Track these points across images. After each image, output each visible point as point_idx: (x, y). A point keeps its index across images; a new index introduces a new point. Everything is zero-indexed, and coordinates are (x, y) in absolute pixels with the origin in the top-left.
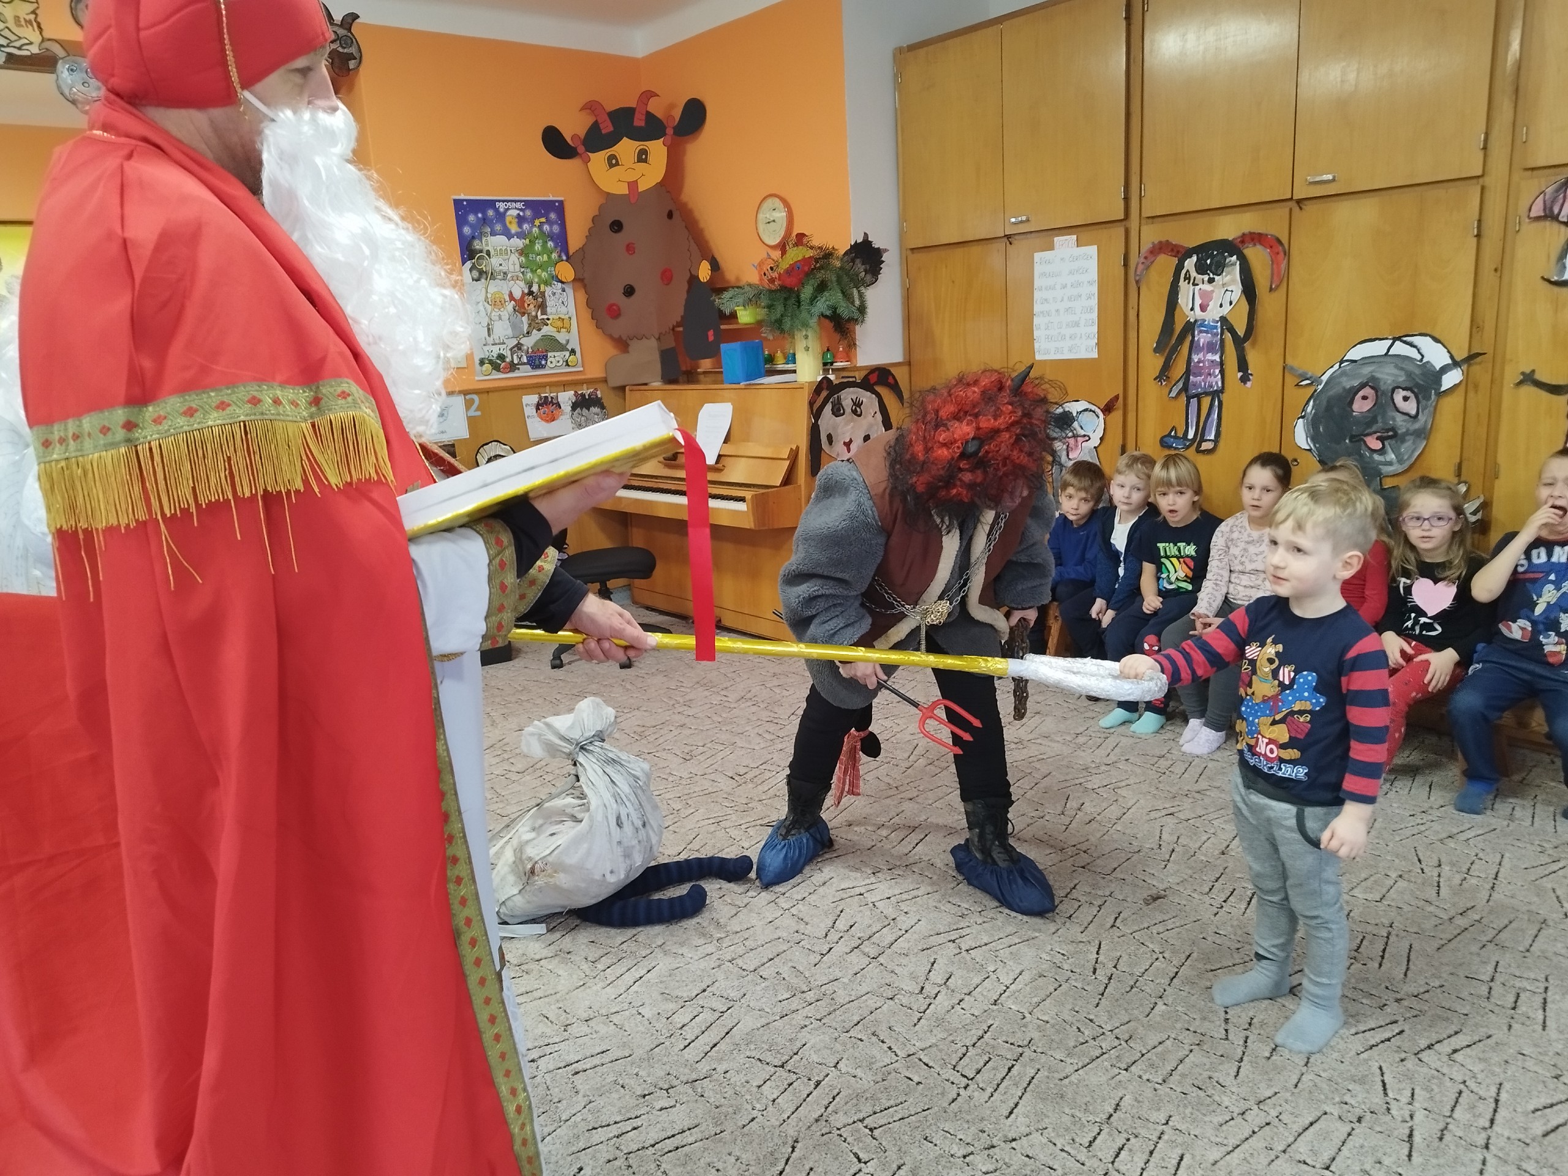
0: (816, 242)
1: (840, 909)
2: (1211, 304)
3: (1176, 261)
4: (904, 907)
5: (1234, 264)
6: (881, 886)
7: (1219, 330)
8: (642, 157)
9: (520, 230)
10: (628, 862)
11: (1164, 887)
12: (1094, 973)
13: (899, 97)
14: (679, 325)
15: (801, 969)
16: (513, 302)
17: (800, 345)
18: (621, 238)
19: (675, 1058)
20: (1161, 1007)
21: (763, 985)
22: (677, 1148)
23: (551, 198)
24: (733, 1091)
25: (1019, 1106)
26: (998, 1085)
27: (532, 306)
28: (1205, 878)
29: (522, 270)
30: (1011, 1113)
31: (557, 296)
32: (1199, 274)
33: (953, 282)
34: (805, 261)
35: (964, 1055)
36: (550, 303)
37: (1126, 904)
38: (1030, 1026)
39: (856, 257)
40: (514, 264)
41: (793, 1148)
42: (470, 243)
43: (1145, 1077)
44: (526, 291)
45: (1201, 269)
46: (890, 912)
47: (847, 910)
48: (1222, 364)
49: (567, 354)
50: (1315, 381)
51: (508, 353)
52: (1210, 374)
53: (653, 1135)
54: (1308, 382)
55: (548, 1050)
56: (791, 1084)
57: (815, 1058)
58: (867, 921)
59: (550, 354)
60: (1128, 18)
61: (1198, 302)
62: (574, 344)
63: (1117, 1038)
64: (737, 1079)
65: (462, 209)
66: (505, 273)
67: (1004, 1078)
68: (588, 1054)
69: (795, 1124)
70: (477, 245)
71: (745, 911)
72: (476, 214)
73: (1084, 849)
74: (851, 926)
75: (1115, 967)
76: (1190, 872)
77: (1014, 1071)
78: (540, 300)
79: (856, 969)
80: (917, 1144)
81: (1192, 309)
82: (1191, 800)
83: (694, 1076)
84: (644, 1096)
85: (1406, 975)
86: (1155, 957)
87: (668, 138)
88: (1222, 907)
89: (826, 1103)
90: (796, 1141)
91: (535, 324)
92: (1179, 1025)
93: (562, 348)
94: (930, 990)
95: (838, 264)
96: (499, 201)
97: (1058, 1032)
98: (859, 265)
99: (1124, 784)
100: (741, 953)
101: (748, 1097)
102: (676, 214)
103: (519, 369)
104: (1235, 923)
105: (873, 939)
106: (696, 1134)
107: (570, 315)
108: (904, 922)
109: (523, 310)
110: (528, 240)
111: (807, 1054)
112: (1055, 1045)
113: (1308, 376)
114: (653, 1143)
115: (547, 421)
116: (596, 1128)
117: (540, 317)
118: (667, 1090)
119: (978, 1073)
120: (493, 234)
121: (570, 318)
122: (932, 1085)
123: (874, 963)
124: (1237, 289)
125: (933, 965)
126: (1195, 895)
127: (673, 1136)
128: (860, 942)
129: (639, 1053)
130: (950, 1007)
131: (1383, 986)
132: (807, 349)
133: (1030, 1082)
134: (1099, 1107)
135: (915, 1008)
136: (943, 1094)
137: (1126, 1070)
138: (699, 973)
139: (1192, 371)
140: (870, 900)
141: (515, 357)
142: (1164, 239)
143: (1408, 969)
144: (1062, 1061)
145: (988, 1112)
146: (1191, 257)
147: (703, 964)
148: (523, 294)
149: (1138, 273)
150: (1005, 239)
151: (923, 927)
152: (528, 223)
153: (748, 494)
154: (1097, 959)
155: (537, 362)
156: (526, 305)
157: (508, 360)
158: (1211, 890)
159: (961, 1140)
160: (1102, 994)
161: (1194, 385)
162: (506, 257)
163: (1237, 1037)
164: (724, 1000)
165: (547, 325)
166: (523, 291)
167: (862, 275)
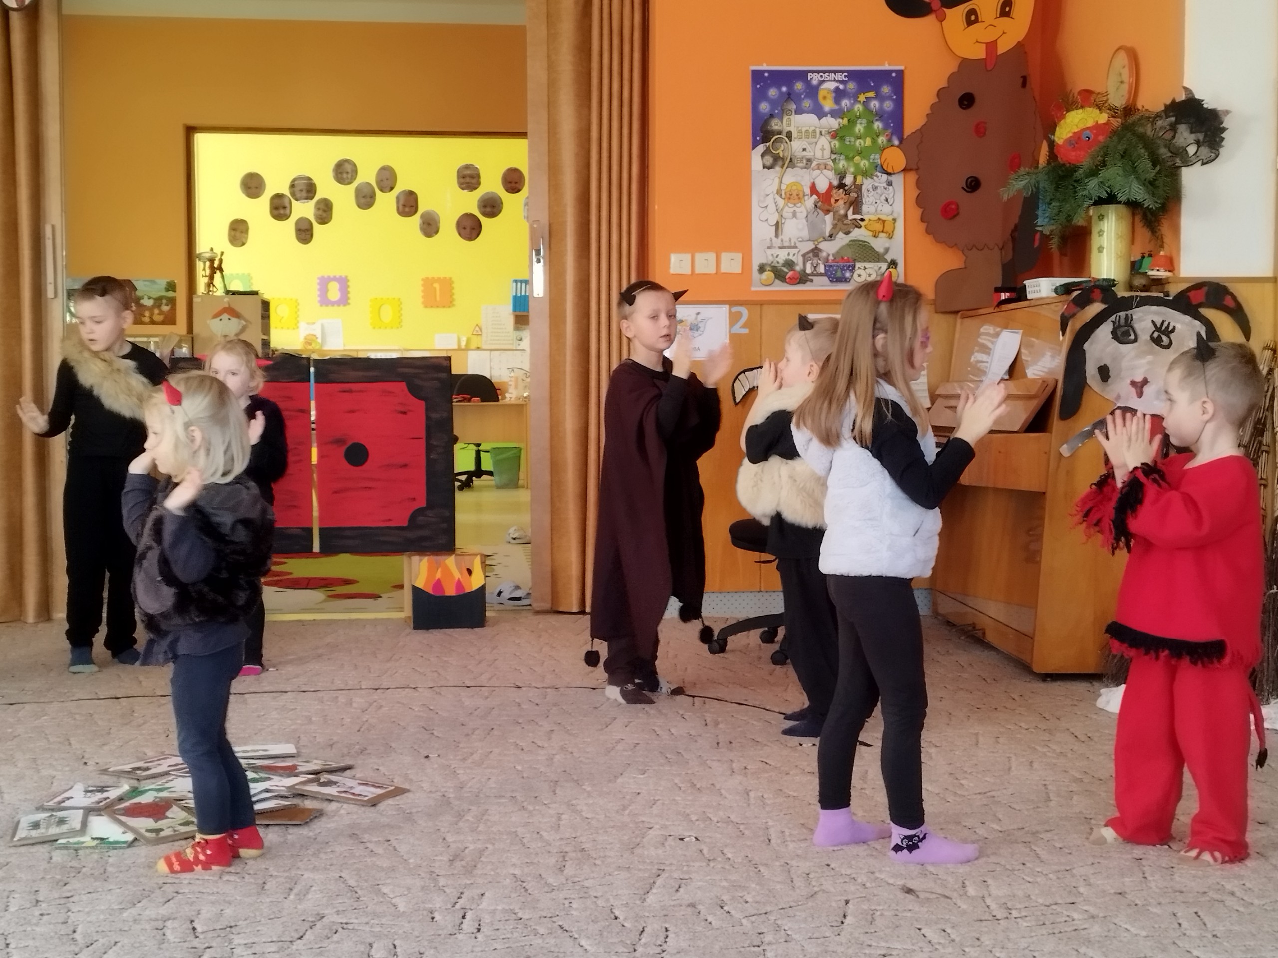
9: (836, 107)
16: (815, 197)
18: (971, 116)
23: (887, 67)
27: (841, 202)
29: (834, 156)
31: (879, 191)
36: (869, 199)
40: (823, 149)
42: (766, 122)
44: (836, 183)
49: (884, 266)
51: (799, 260)
59: (858, 265)
62: (896, 254)
65: (762, 81)
66: (809, 161)
70: (775, 125)
72: (779, 88)
78: (853, 195)
91: (842, 225)
93: (875, 257)
96: (813, 72)
103: (812, 281)
107: (895, 215)
109: (827, 207)
110: (845, 121)
117: (851, 216)
120: (799, 111)
121: (894, 220)
141: (808, 265)
148: (831, 187)
152: (849, 98)
155: (838, 274)
156: (833, 201)
157: (798, 268)
162: (815, 140)
165: (860, 227)
166: (830, 183)
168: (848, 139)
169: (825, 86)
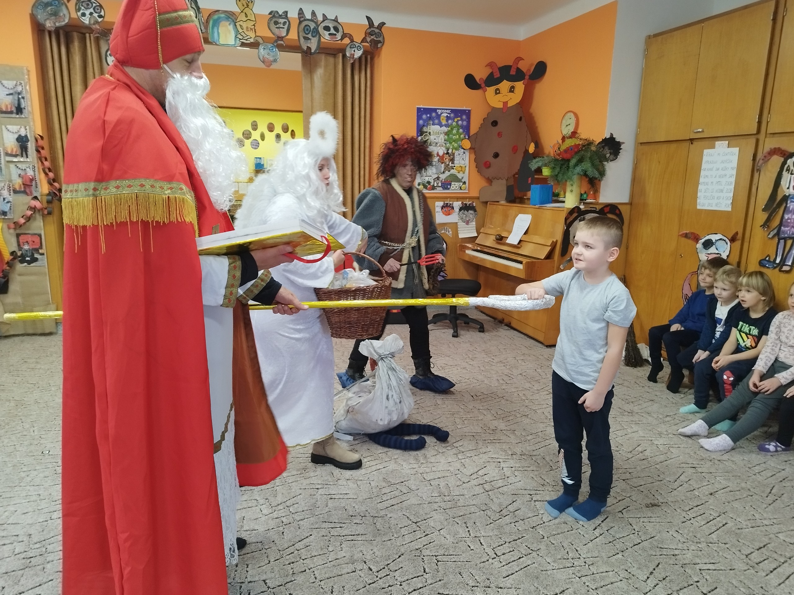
0: (583, 136)
1: (485, 465)
3: (782, 159)
4: (516, 473)
6: (511, 461)
8: (512, 89)
9: (447, 123)
10: (389, 417)
11: (663, 501)
12: (594, 530)
13: (645, 61)
14: (516, 174)
15: (450, 486)
16: (438, 157)
17: (568, 189)
18: (496, 130)
19: (373, 505)
20: (619, 556)
21: (429, 487)
22: (352, 540)
23: (465, 108)
24: (389, 526)
25: (514, 575)
26: (509, 563)
27: (447, 160)
28: (690, 503)
29: (445, 142)
30: (508, 576)
31: (460, 155)
33: (659, 162)
34: (576, 146)
35: (502, 545)
36: (457, 158)
37: (635, 503)
38: (543, 543)
39: (605, 146)
40: (441, 139)
41: (400, 556)
42: (422, 128)
43: (587, 584)
44: (446, 152)
46: (508, 473)
47: (488, 467)
49: (461, 184)
51: (432, 181)
53: (345, 532)
55: (326, 486)
56: (414, 531)
57: (432, 524)
58: (495, 474)
59: (452, 183)
60: (774, 20)
61: (792, 184)
62: (466, 179)
63: (585, 562)
64: (393, 522)
65: (420, 112)
66: (436, 143)
67: (515, 561)
68: (340, 493)
69: (406, 547)
70: (425, 129)
71: (441, 454)
72: (427, 115)
73: (630, 471)
74: (485, 475)
75: (607, 531)
76: (684, 498)
77: (521, 560)
78: (452, 157)
79: (476, 494)
80: (454, 574)
81: (788, 188)
82: (711, 463)
83: (376, 515)
84: (352, 516)
85: (780, 585)
86: (633, 532)
87: (526, 81)
88: (690, 519)
89: (425, 544)
90: (402, 555)
91: (447, 168)
92: (622, 567)
93: (458, 180)
94: (504, 512)
95: (593, 148)
96: (439, 109)
97: (556, 550)
98: (607, 150)
99: (677, 446)
100: (428, 471)
101: (393, 530)
102: (523, 119)
103: (436, 189)
104: (692, 529)
105: (492, 483)
106: (363, 538)
107: (466, 165)
108: (512, 480)
109: (443, 161)
110: (450, 128)
111: (430, 521)
112: (550, 555)
114: (344, 535)
115: (446, 215)
116: (326, 522)
117: (451, 165)
118: (362, 517)
119: (504, 554)
120: (433, 124)
121: (466, 167)
122: (478, 552)
123: (486, 493)
125: (513, 502)
126: (678, 510)
127: (354, 535)
128: (485, 482)
129: (360, 499)
130: (509, 523)
131: (760, 585)
132: (572, 191)
133: (526, 567)
134: (553, 589)
135: (492, 518)
136: (480, 557)
137: (579, 578)
138: (404, 474)
139: (783, 224)
140: (502, 466)
141: (435, 183)
142: (777, 146)
143: (783, 582)
144: (549, 563)
145: (496, 572)
146: (791, 158)
147: (409, 471)
148: (444, 154)
149: (759, 165)
150: (689, 141)
151: (519, 485)
152: (451, 120)
153: (525, 260)
154: (600, 524)
155: (446, 186)
156: (444, 159)
157: (432, 184)
158: (690, 510)
159: (476, 579)
160: (592, 541)
161: (783, 232)
162: (439, 136)
163: (651, 582)
164: (408, 489)
165: (453, 169)
166: (444, 152)
167: (608, 155)
168: (450, 135)
169: (443, 115)
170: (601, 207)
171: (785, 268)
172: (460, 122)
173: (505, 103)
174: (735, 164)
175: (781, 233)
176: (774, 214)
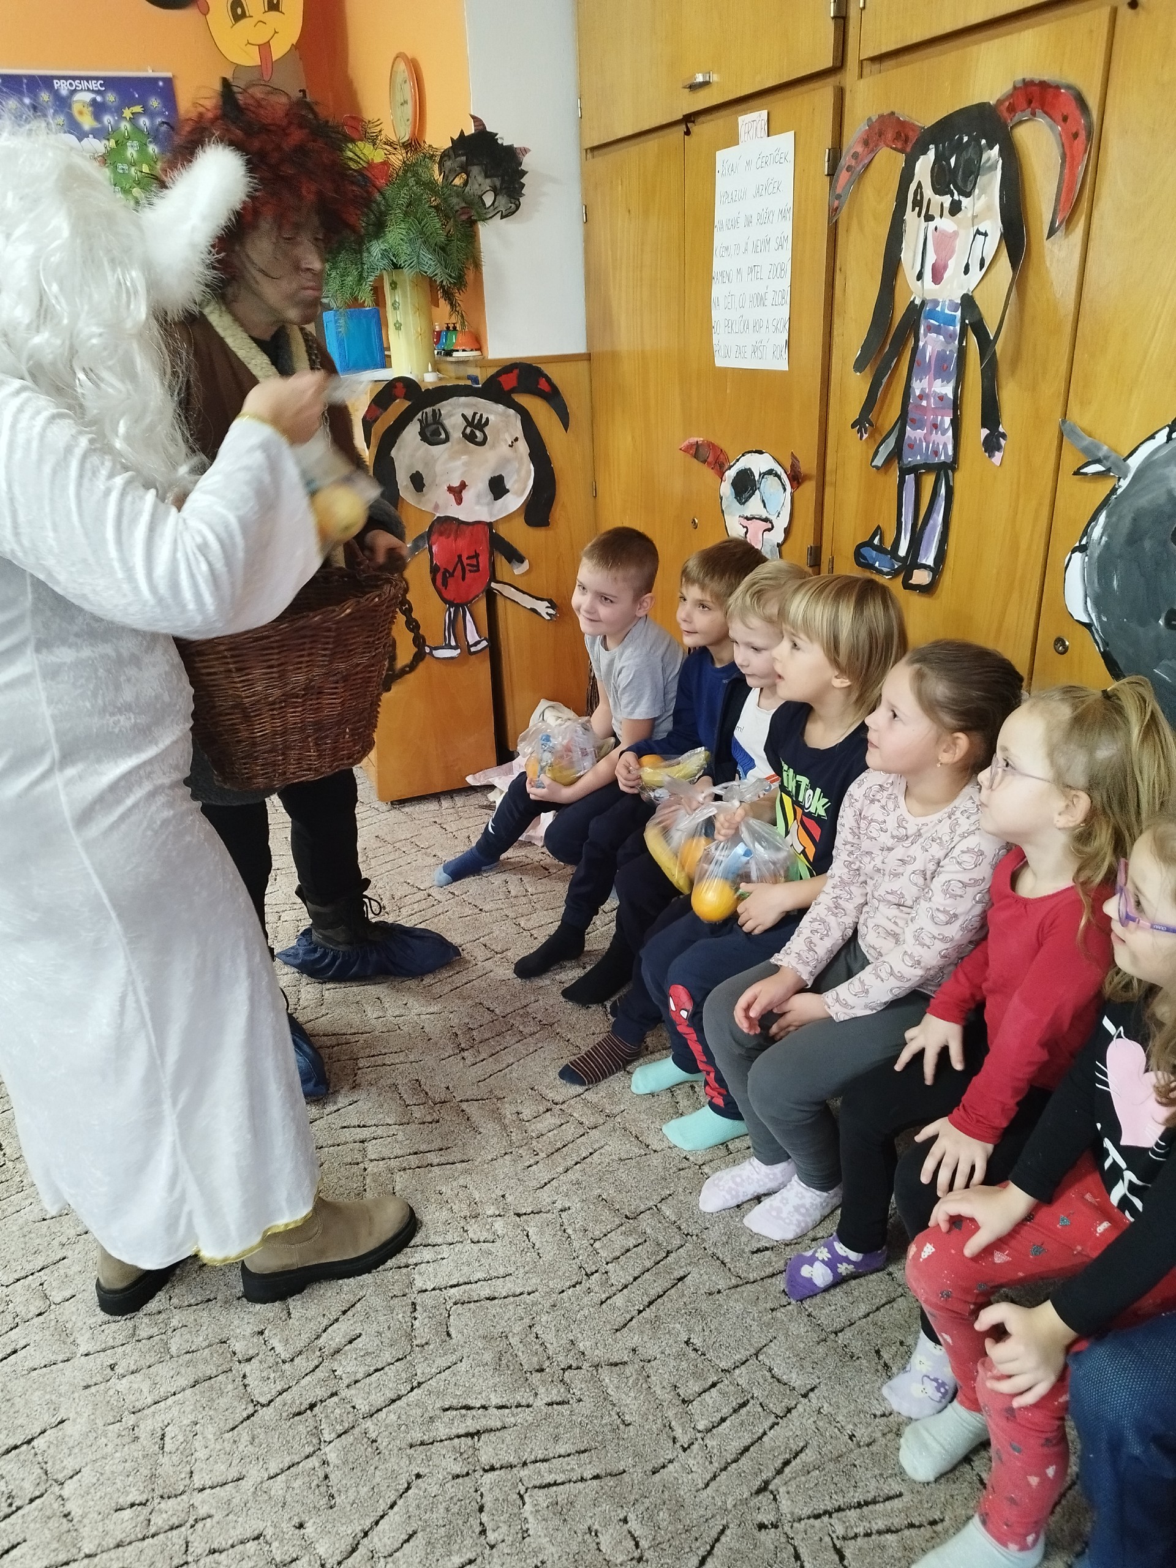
2: (951, 263)
3: (902, 161)
5: (993, 168)
7: (958, 328)
8: (274, 1)
9: (96, 125)
17: (391, 319)
23: (150, 73)
32: (937, 191)
33: (629, 211)
39: (470, 161)
45: (942, 181)
48: (957, 405)
50: (1113, 468)
52: (935, 426)
54: (1098, 468)
61: (931, 259)
81: (920, 276)
96: (59, 78)
98: (480, 179)
110: (113, 142)
113: (1101, 455)
124: (994, 227)
132: (398, 327)
139: (910, 416)
142: (889, 110)
146: (925, 152)
150: (683, 126)
152: (112, 113)
161: (911, 446)
167: (489, 199)
168: (120, 166)
169: (78, 97)
170: (492, 371)
171: (921, 577)
172: (144, 122)
173: (265, 49)
174: (786, 198)
175: (905, 448)
176: (885, 380)
